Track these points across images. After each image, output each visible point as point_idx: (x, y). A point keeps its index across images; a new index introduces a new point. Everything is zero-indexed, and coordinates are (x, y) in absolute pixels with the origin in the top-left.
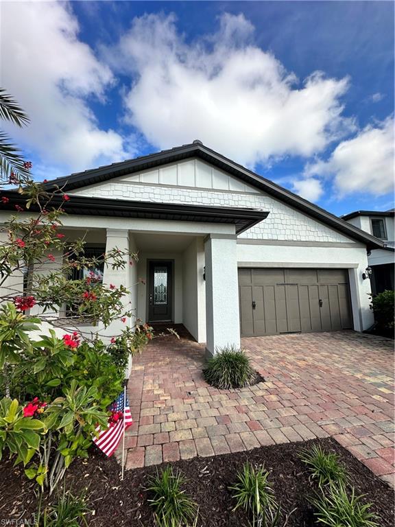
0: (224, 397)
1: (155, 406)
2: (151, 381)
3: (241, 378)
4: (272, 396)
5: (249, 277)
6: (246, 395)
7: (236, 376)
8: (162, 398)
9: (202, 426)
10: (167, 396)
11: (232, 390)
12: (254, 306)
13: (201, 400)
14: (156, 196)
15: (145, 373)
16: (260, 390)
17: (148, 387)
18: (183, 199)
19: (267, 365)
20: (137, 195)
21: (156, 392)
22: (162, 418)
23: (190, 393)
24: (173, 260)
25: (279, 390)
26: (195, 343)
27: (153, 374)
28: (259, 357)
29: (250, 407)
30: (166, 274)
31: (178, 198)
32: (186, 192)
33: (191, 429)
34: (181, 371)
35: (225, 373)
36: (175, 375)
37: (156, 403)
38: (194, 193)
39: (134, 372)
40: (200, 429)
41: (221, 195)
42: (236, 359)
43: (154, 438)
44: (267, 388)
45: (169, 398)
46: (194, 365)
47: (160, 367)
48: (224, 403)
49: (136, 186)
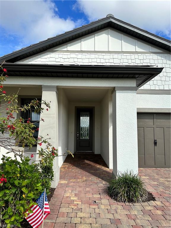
0: (120, 207)
1: (70, 206)
2: (70, 191)
3: (135, 195)
4: (157, 211)
5: (152, 120)
6: (137, 208)
7: (131, 194)
8: (75, 203)
9: (99, 223)
10: (79, 202)
11: (127, 204)
12: (155, 143)
13: (103, 207)
14: (79, 60)
15: (67, 185)
16: (149, 206)
17: (68, 194)
18: (98, 61)
19: (161, 189)
20: (66, 60)
21: (72, 198)
22: (73, 215)
23: (95, 202)
24: (94, 107)
25: (165, 208)
26: (107, 169)
27: (72, 186)
28: (156, 183)
29: (138, 217)
30: (88, 118)
31: (95, 60)
32: (101, 56)
33: (91, 224)
34: (92, 187)
35: (122, 191)
36: (88, 189)
37: (71, 205)
38: (107, 56)
39: (60, 184)
40: (97, 225)
41: (129, 56)
42: (132, 181)
43: (65, 226)
44: (155, 205)
45: (80, 203)
46: (102, 183)
47: (78, 182)
48: (119, 211)
49: (65, 54)
